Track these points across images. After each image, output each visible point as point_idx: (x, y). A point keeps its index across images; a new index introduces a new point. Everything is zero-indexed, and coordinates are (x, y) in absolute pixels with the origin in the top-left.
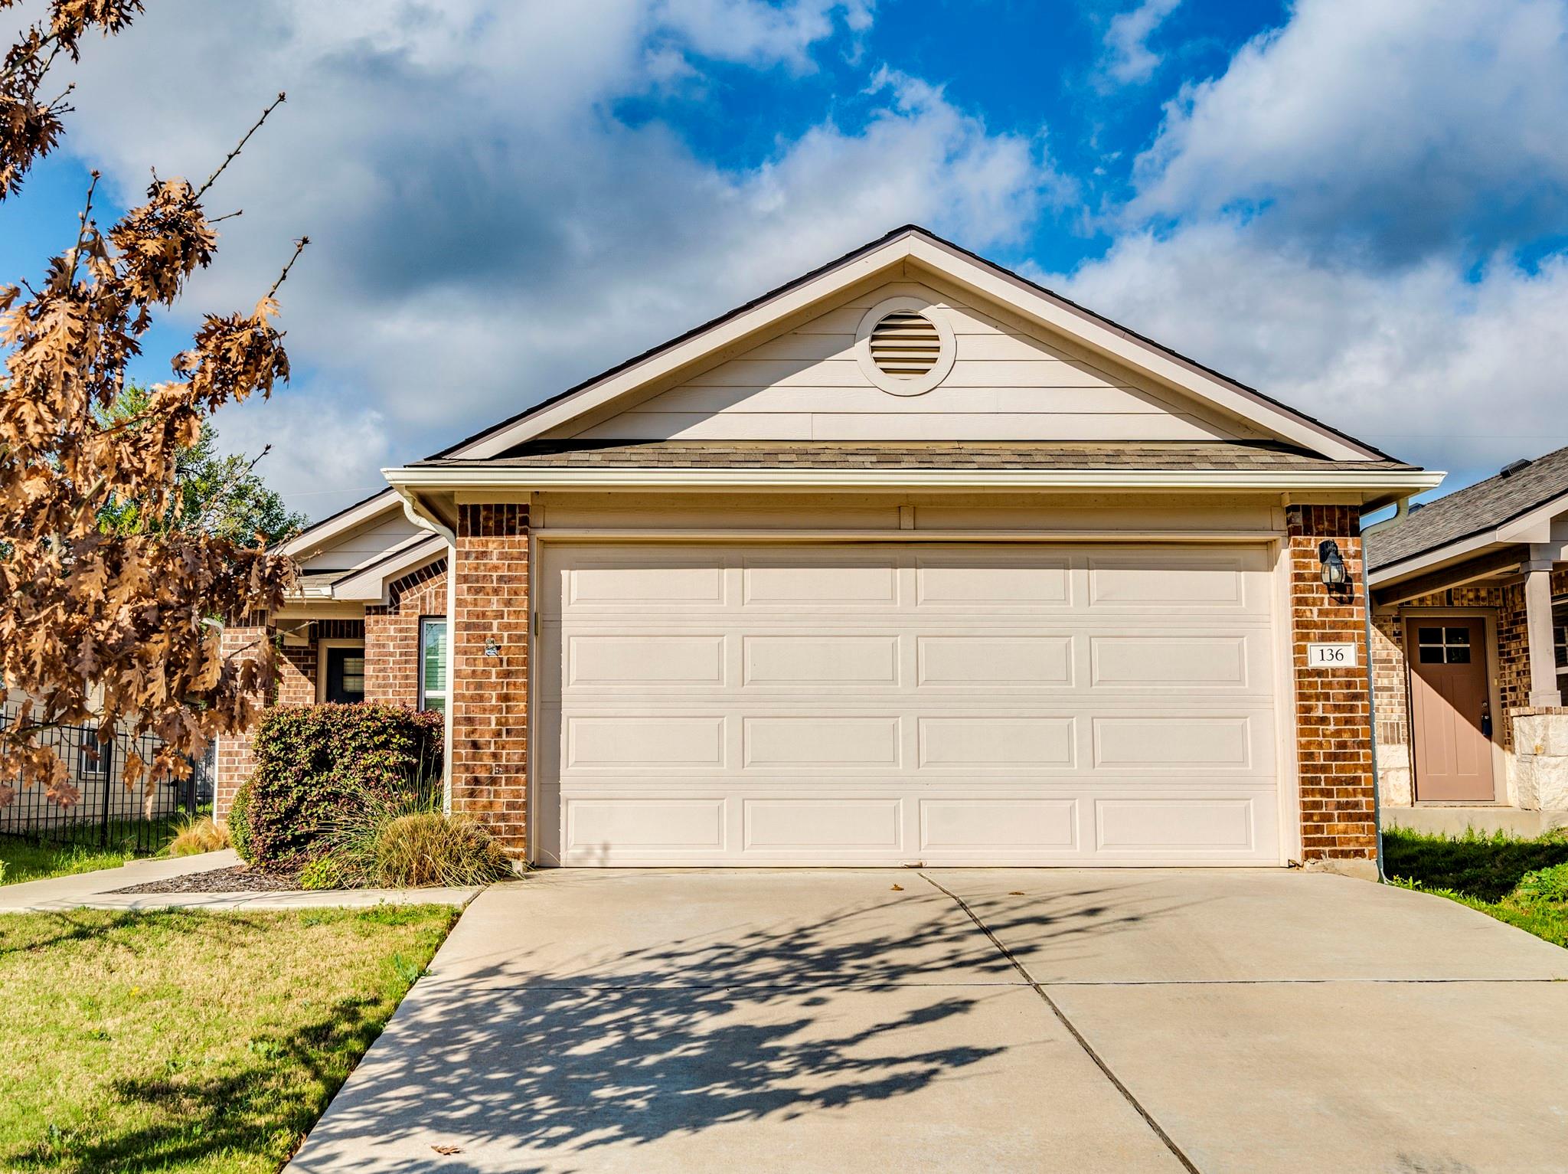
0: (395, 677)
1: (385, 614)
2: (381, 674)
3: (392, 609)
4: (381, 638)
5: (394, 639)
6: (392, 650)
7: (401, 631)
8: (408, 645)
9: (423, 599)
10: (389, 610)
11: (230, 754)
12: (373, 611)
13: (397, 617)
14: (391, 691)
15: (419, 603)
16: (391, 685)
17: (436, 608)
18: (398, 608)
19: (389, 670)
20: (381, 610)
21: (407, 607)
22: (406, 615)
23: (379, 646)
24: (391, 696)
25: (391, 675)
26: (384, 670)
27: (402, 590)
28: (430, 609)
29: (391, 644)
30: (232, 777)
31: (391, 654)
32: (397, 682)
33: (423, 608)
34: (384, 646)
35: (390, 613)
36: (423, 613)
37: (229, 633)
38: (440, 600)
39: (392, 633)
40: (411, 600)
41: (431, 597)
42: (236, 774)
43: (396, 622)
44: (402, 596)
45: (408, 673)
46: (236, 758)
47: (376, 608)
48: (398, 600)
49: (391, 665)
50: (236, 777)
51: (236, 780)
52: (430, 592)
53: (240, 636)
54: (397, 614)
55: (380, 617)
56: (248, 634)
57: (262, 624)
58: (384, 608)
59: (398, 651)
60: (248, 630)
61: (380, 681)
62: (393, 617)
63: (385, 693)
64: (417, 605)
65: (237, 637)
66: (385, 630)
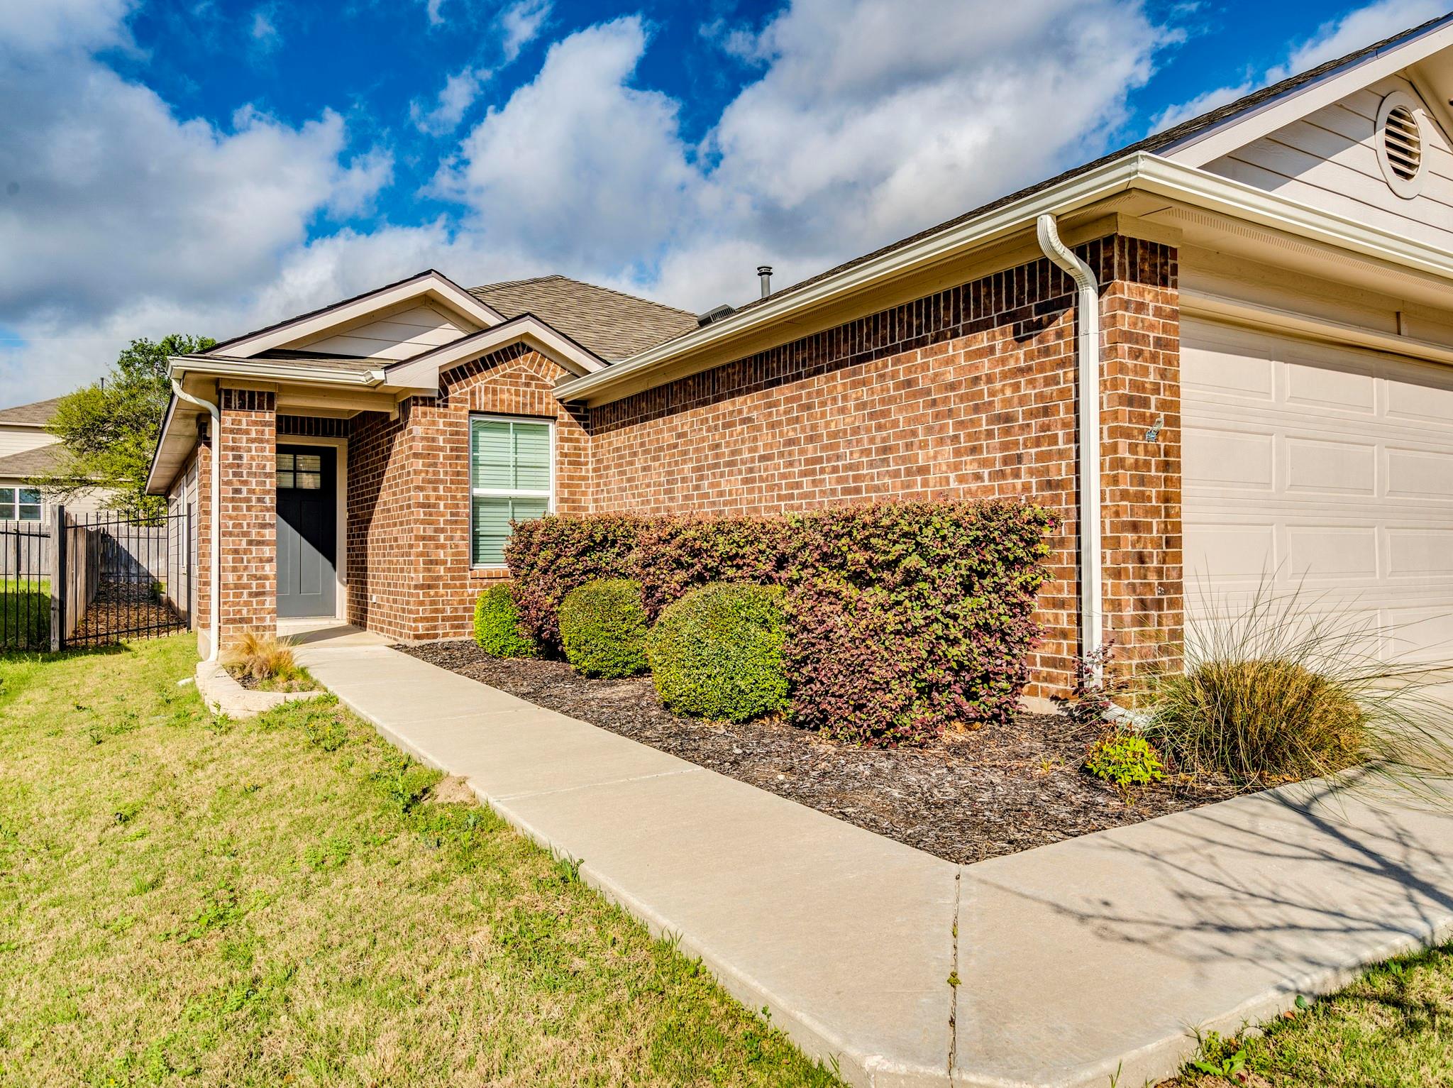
0: (446, 473)
1: (434, 406)
2: (431, 469)
3: (440, 402)
4: (430, 431)
5: (444, 433)
6: (441, 444)
7: (451, 424)
8: (458, 440)
9: (473, 393)
10: (437, 402)
11: (236, 551)
12: (420, 402)
13: (446, 411)
14: (441, 487)
15: (469, 397)
16: (442, 481)
17: (486, 404)
18: (446, 401)
19: (439, 466)
20: (429, 401)
21: (456, 400)
22: (456, 409)
23: (427, 439)
24: (441, 493)
25: (441, 470)
26: (435, 465)
27: (450, 383)
28: (480, 405)
29: (441, 438)
30: (240, 578)
31: (442, 449)
32: (448, 478)
33: (473, 403)
34: (433, 440)
35: (439, 406)
36: (473, 409)
37: (229, 415)
38: (490, 396)
39: (441, 427)
40: (460, 394)
41: (480, 392)
42: (245, 574)
43: (445, 416)
44: (450, 388)
45: (459, 469)
46: (245, 557)
47: (423, 399)
48: (447, 393)
49: (441, 460)
50: (245, 578)
51: (245, 580)
52: (480, 388)
53: (244, 420)
54: (446, 406)
55: (428, 409)
56: (254, 418)
57: (271, 407)
58: (432, 399)
59: (448, 446)
60: (253, 413)
61: (430, 476)
62: (442, 410)
63: (435, 489)
64: (466, 400)
65: (240, 421)
66: (434, 423)
